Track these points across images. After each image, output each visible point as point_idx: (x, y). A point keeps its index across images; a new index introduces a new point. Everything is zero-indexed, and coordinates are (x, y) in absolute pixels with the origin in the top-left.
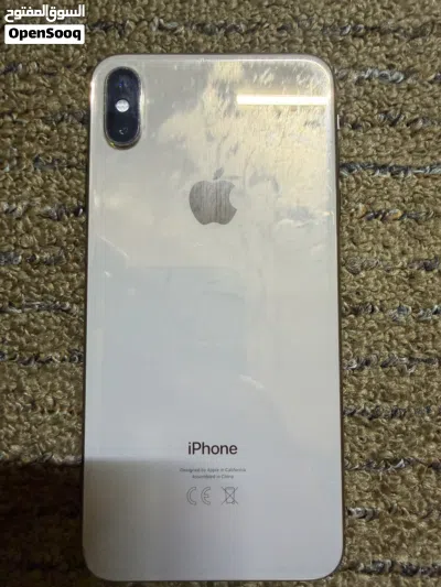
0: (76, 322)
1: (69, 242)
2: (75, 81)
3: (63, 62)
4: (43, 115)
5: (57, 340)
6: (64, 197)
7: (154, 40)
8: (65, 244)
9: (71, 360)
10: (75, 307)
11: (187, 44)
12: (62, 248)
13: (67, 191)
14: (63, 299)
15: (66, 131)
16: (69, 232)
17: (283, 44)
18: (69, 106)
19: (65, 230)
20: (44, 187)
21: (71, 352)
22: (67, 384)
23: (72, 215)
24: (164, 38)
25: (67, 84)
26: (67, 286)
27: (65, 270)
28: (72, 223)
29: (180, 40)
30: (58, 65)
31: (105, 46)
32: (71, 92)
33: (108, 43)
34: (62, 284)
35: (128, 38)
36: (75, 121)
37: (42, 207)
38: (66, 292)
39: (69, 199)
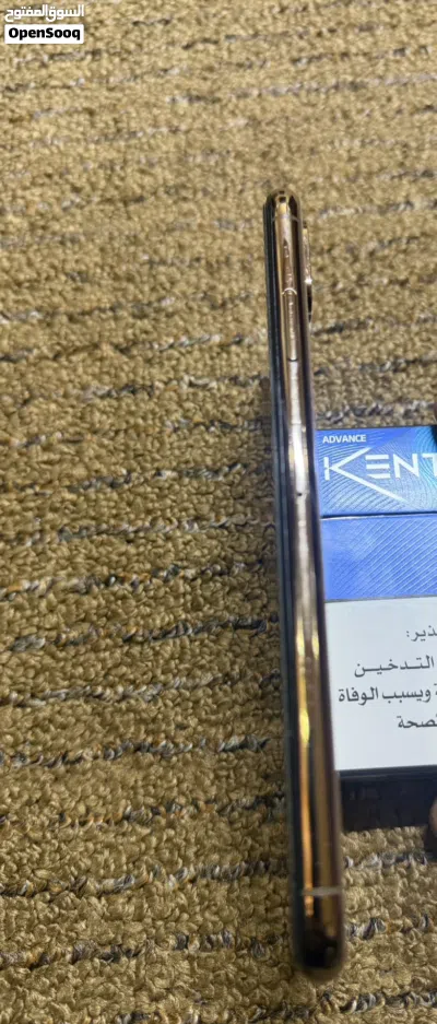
0: (110, 709)
1: (100, 616)
2: (102, 446)
3: (88, 429)
4: (68, 483)
5: (87, 733)
6: (93, 567)
7: (185, 397)
8: (95, 618)
9: (106, 757)
10: (108, 691)
11: (220, 398)
12: (92, 623)
13: (96, 560)
14: (93, 683)
15: (93, 497)
16: (99, 606)
17: (322, 387)
18: (97, 471)
19: (95, 603)
20: (70, 559)
21: (106, 748)
22: (102, 789)
23: (102, 586)
24: (195, 394)
25: (93, 449)
26: (99, 666)
27: (96, 649)
28: (103, 595)
29: (213, 395)
30: (84, 431)
31: (133, 408)
32: (98, 457)
33: (137, 405)
34: (93, 666)
35: (158, 398)
36: (104, 486)
37: (68, 580)
38: (97, 675)
39: (99, 568)
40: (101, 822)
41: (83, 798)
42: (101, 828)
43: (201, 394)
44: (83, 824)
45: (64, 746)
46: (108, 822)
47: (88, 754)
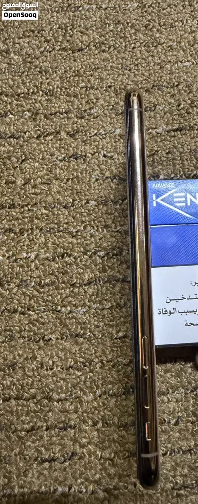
0: (64, 317)
1: (59, 273)
2: (60, 186)
3: (54, 177)
4: (44, 205)
5: (54, 328)
6: (56, 248)
8: (57, 273)
9: (62, 339)
10: (64, 309)
12: (56, 276)
13: (58, 245)
14: (56, 305)
15: (56, 213)
16: (59, 267)
18: (58, 200)
19: (57, 266)
20: (45, 243)
21: (62, 334)
22: (60, 353)
23: (60, 258)
25: (56, 188)
26: (59, 297)
27: (58, 288)
28: (61, 262)
30: (52, 178)
31: (76, 167)
32: (59, 192)
33: (78, 165)
34: (56, 296)
35: (88, 162)
36: (62, 207)
37: (45, 254)
38: (58, 301)
39: (59, 249)
40: (59, 369)
41: (52, 357)
42: (59, 371)
43: (110, 161)
44: (51, 369)
45: (43, 333)
46: (63, 369)
47: (53, 337)
